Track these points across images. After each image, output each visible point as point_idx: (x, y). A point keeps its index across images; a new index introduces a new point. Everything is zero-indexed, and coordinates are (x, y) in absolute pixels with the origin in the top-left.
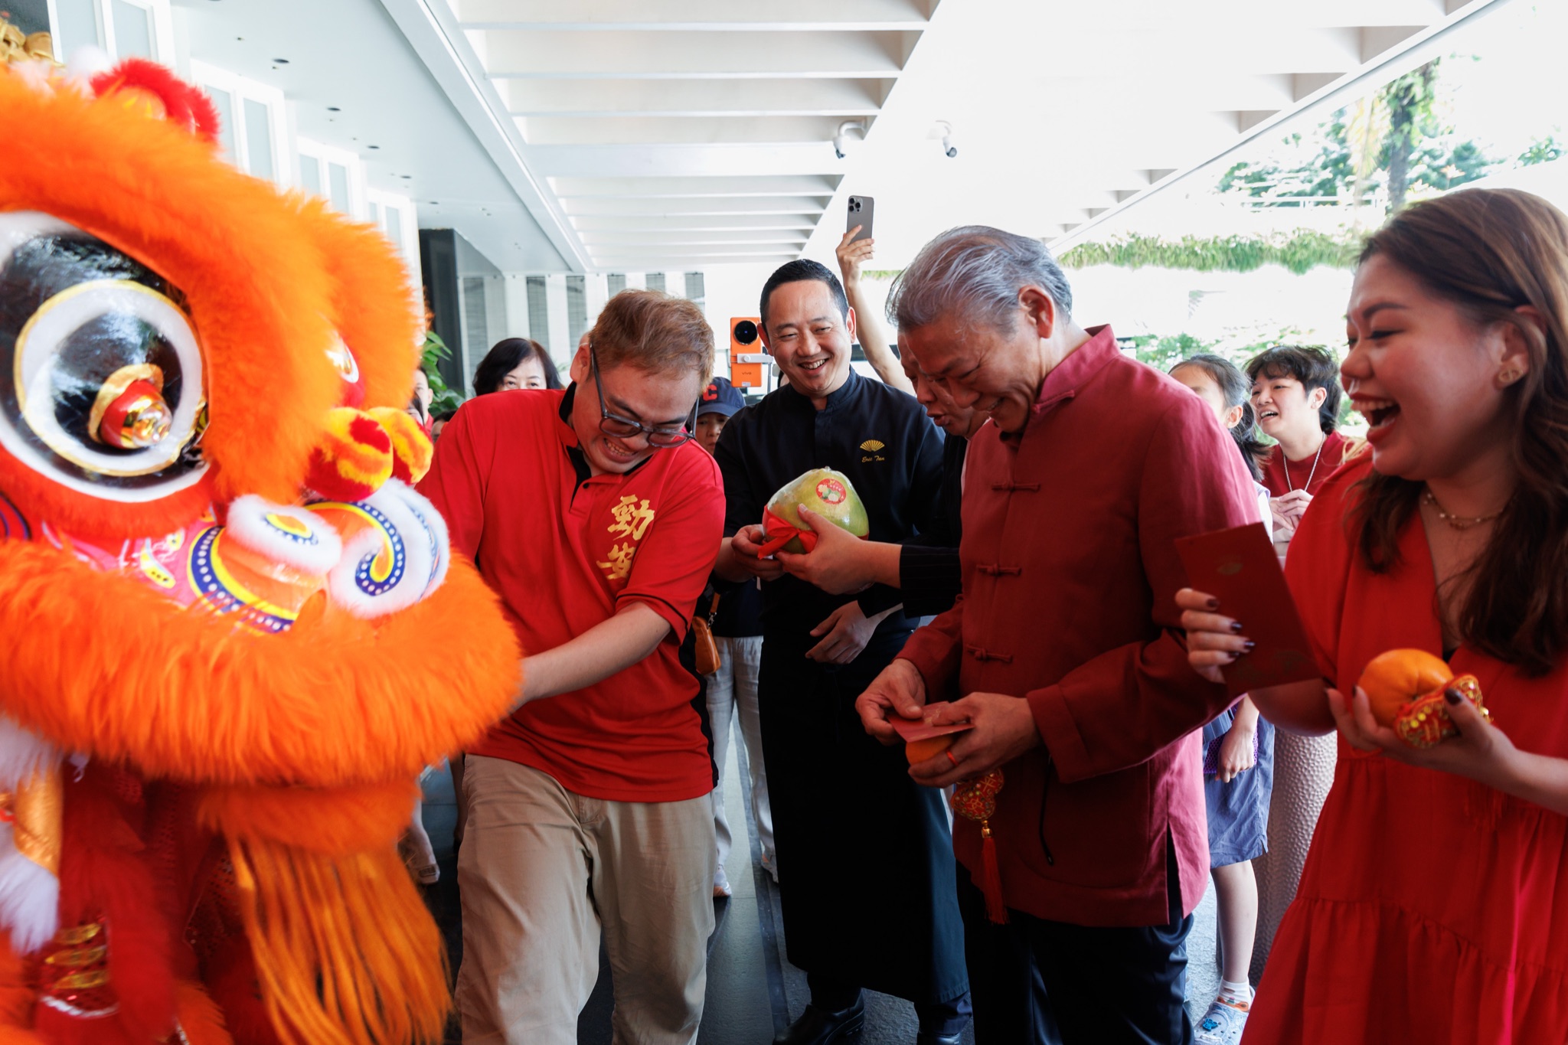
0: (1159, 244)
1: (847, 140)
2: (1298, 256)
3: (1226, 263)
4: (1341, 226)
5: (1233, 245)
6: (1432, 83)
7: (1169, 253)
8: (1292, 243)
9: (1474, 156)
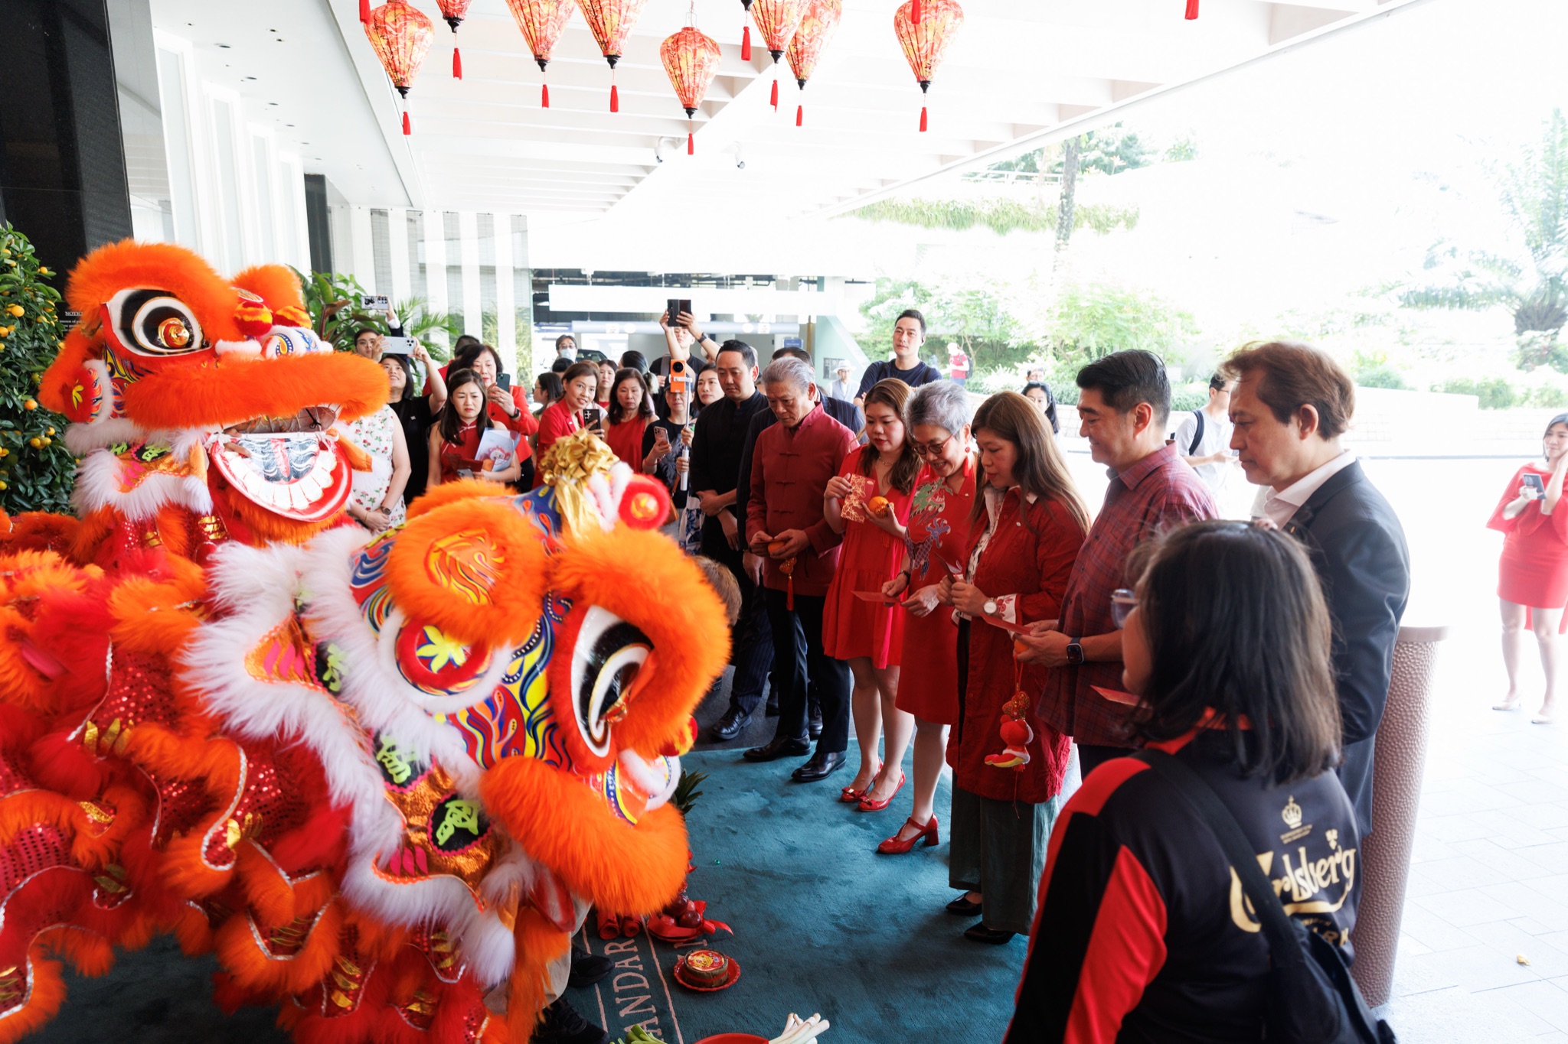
0: (894, 204)
1: (666, 150)
2: (1000, 221)
3: (946, 223)
4: (1033, 199)
5: (951, 209)
7: (902, 212)
8: (996, 210)
9: (1136, 146)
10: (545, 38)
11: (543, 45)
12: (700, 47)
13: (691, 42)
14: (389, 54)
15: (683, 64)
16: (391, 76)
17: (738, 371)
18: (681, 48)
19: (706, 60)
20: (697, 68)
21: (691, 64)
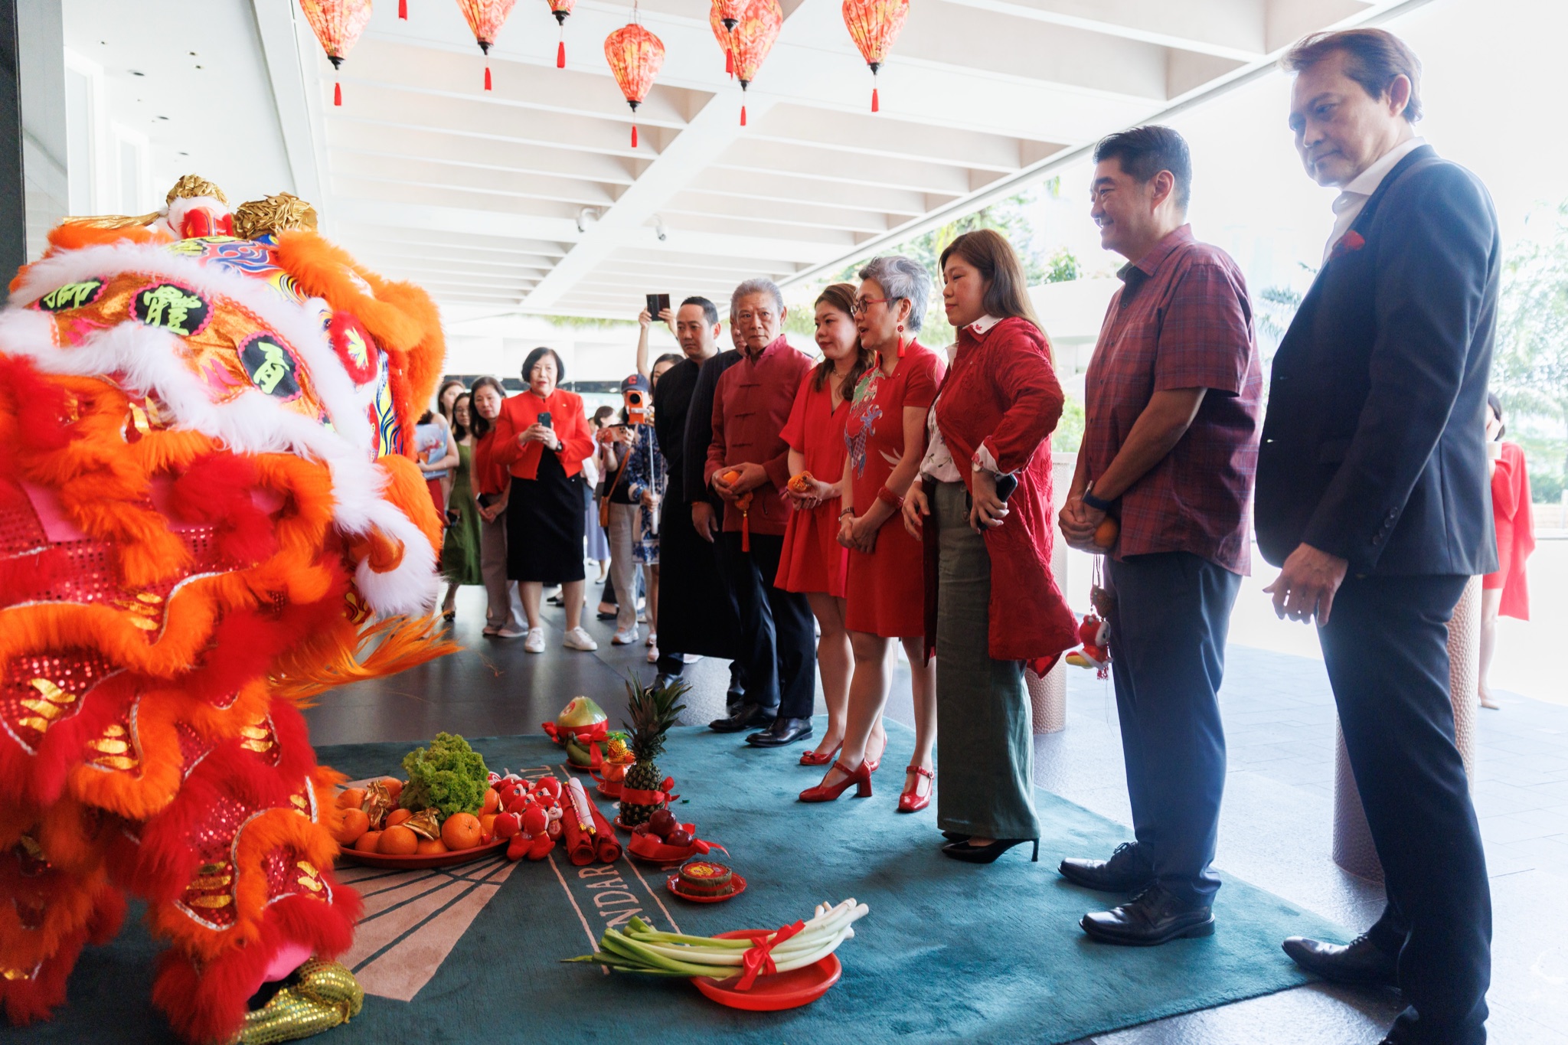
1: (587, 222)
6: (985, 219)
10: (489, 21)
11: (487, 28)
12: (644, 40)
13: (635, 35)
14: (324, 22)
15: (628, 57)
16: (324, 46)
17: (697, 325)
18: (626, 41)
19: (650, 54)
20: (641, 61)
21: (636, 56)
